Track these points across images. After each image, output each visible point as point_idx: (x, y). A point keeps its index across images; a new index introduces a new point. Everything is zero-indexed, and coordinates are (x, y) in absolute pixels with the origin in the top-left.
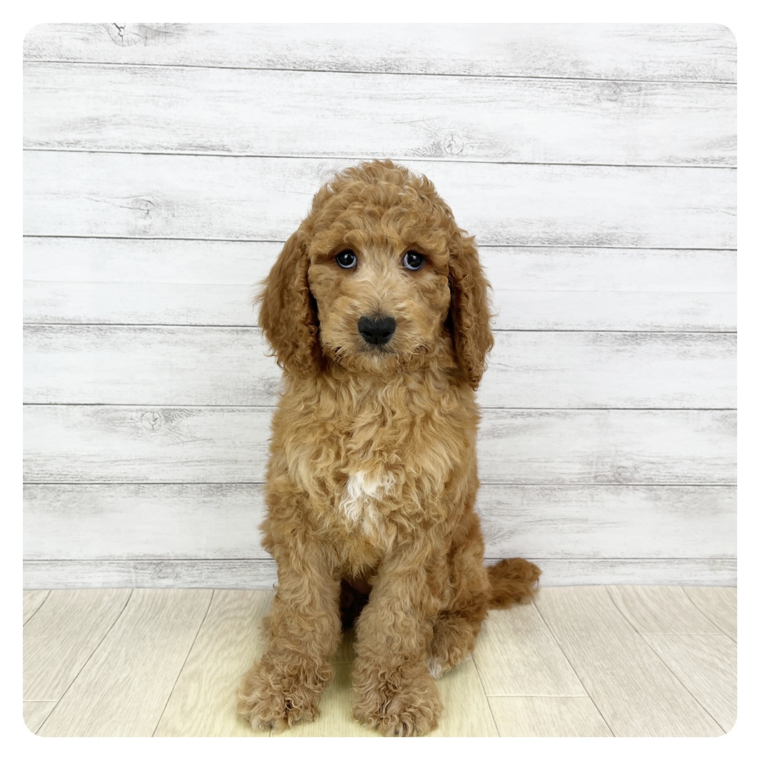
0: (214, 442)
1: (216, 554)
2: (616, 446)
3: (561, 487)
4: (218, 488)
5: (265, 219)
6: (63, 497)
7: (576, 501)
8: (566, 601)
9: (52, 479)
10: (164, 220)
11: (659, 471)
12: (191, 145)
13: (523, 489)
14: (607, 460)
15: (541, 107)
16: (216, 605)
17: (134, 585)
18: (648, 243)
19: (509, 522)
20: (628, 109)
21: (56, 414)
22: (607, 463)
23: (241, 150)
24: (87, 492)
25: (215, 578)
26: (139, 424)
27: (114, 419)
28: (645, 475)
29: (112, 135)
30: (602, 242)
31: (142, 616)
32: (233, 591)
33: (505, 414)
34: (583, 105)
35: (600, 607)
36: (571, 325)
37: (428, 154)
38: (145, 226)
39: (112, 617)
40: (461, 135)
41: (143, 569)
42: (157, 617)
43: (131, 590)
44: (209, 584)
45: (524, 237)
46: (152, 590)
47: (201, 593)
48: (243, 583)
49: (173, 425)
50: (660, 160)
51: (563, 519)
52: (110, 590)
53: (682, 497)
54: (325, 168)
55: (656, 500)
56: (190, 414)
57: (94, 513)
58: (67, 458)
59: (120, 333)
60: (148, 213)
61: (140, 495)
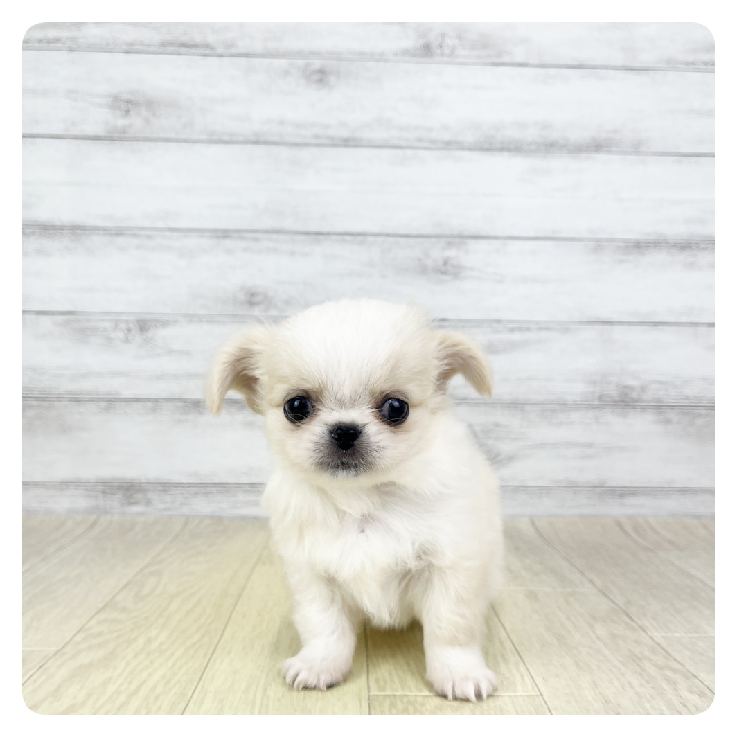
2: (621, 363)
3: (563, 407)
7: (579, 423)
10: (145, 120)
11: (668, 391)
12: (174, 44)
13: (522, 409)
14: (612, 378)
19: (508, 446)
22: (612, 381)
24: (55, 408)
25: (190, 504)
26: (113, 335)
27: (86, 328)
28: (654, 395)
36: (569, 232)
38: (125, 126)
40: (452, 36)
41: (112, 494)
44: (183, 511)
48: (219, 511)
49: (149, 334)
51: (566, 443)
55: (666, 423)
59: (96, 238)
61: (111, 411)
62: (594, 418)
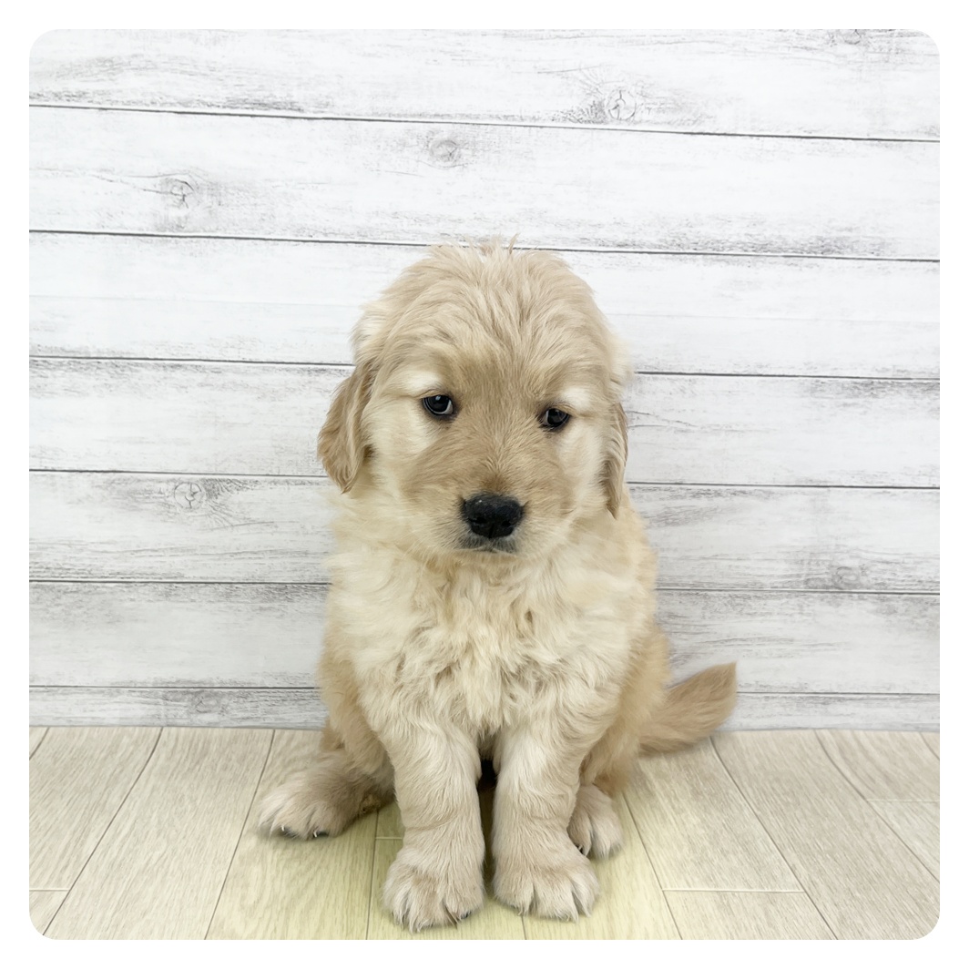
0: (276, 527)
1: (278, 681)
2: (836, 539)
3: (759, 594)
4: (280, 590)
5: (351, 211)
6: (65, 599)
7: (778, 614)
8: (761, 751)
9: (49, 574)
10: (208, 210)
11: (895, 574)
12: (245, 101)
13: (705, 596)
15: (750, 52)
16: (279, 750)
17: (163, 722)
18: (894, 252)
19: (684, 642)
20: (875, 57)
21: (53, 485)
22: (823, 561)
23: (318, 109)
24: (98, 593)
25: (276, 713)
26: (171, 500)
27: (135, 492)
28: (876, 579)
29: (130, 85)
30: (829, 250)
31: (177, 767)
32: (301, 732)
33: (684, 492)
34: (811, 49)
35: (809, 762)
36: (780, 367)
37: (585, 119)
38: (179, 218)
39: (135, 767)
40: (632, 92)
41: (175, 700)
42: (197, 768)
43: (159, 729)
44: (266, 721)
45: (718, 241)
46: (188, 729)
47: (257, 735)
48: (314, 721)
50: (917, 131)
51: (759, 638)
52: (131, 729)
53: (925, 610)
54: (438, 137)
56: (242, 486)
57: (109, 623)
58: (69, 546)
59: (144, 371)
60: (184, 200)
61: (172, 598)
62: (797, 608)
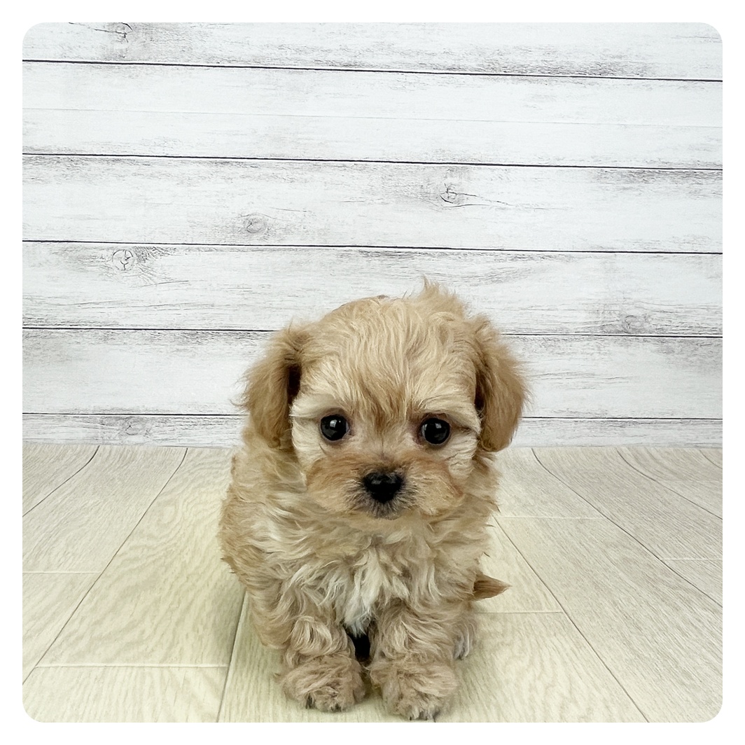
0: (190, 285)
1: (190, 409)
3: (565, 337)
4: (192, 335)
5: (248, 44)
14: (614, 308)
16: (191, 458)
17: (101, 442)
18: (654, 73)
24: (52, 338)
28: (656, 325)
30: (605, 72)
31: (110, 466)
32: (208, 450)
33: (504, 257)
36: (573, 160)
41: (110, 425)
42: (126, 467)
43: (97, 446)
44: (182, 442)
46: (119, 447)
47: (174, 451)
49: (145, 264)
52: (75, 446)
53: (697, 350)
55: (668, 353)
56: (164, 253)
57: (59, 361)
59: (92, 164)
60: (125, 37)
62: (596, 349)
